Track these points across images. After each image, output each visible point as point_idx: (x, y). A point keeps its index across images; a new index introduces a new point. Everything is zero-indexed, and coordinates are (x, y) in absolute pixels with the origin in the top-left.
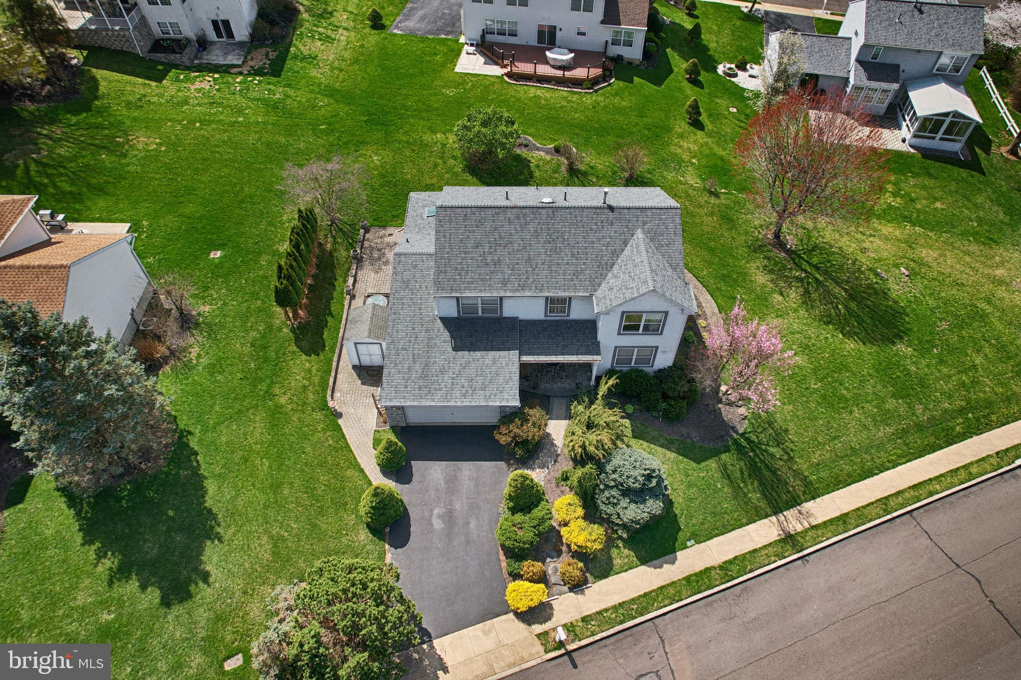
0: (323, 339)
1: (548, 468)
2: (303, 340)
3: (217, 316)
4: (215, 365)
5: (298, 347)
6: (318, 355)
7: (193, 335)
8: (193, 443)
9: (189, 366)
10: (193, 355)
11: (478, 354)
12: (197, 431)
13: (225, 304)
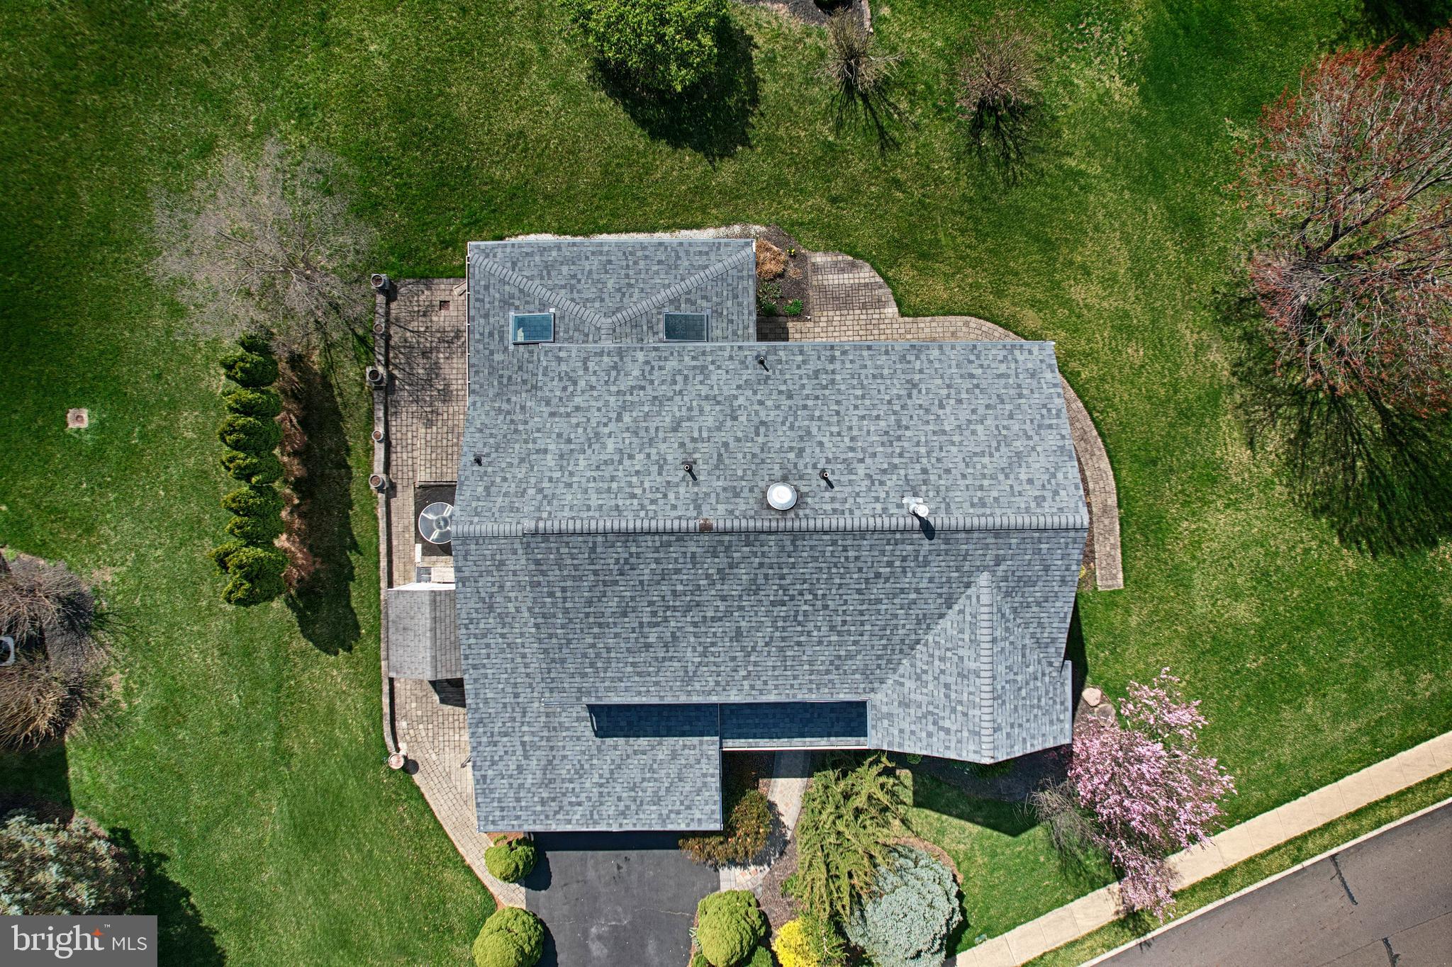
0: (352, 610)
1: (769, 865)
2: (314, 623)
3: (135, 592)
4: (165, 709)
5: (309, 637)
6: (350, 649)
7: (102, 645)
8: (175, 875)
9: (116, 721)
10: (118, 689)
11: (643, 742)
12: (175, 850)
13: (141, 559)
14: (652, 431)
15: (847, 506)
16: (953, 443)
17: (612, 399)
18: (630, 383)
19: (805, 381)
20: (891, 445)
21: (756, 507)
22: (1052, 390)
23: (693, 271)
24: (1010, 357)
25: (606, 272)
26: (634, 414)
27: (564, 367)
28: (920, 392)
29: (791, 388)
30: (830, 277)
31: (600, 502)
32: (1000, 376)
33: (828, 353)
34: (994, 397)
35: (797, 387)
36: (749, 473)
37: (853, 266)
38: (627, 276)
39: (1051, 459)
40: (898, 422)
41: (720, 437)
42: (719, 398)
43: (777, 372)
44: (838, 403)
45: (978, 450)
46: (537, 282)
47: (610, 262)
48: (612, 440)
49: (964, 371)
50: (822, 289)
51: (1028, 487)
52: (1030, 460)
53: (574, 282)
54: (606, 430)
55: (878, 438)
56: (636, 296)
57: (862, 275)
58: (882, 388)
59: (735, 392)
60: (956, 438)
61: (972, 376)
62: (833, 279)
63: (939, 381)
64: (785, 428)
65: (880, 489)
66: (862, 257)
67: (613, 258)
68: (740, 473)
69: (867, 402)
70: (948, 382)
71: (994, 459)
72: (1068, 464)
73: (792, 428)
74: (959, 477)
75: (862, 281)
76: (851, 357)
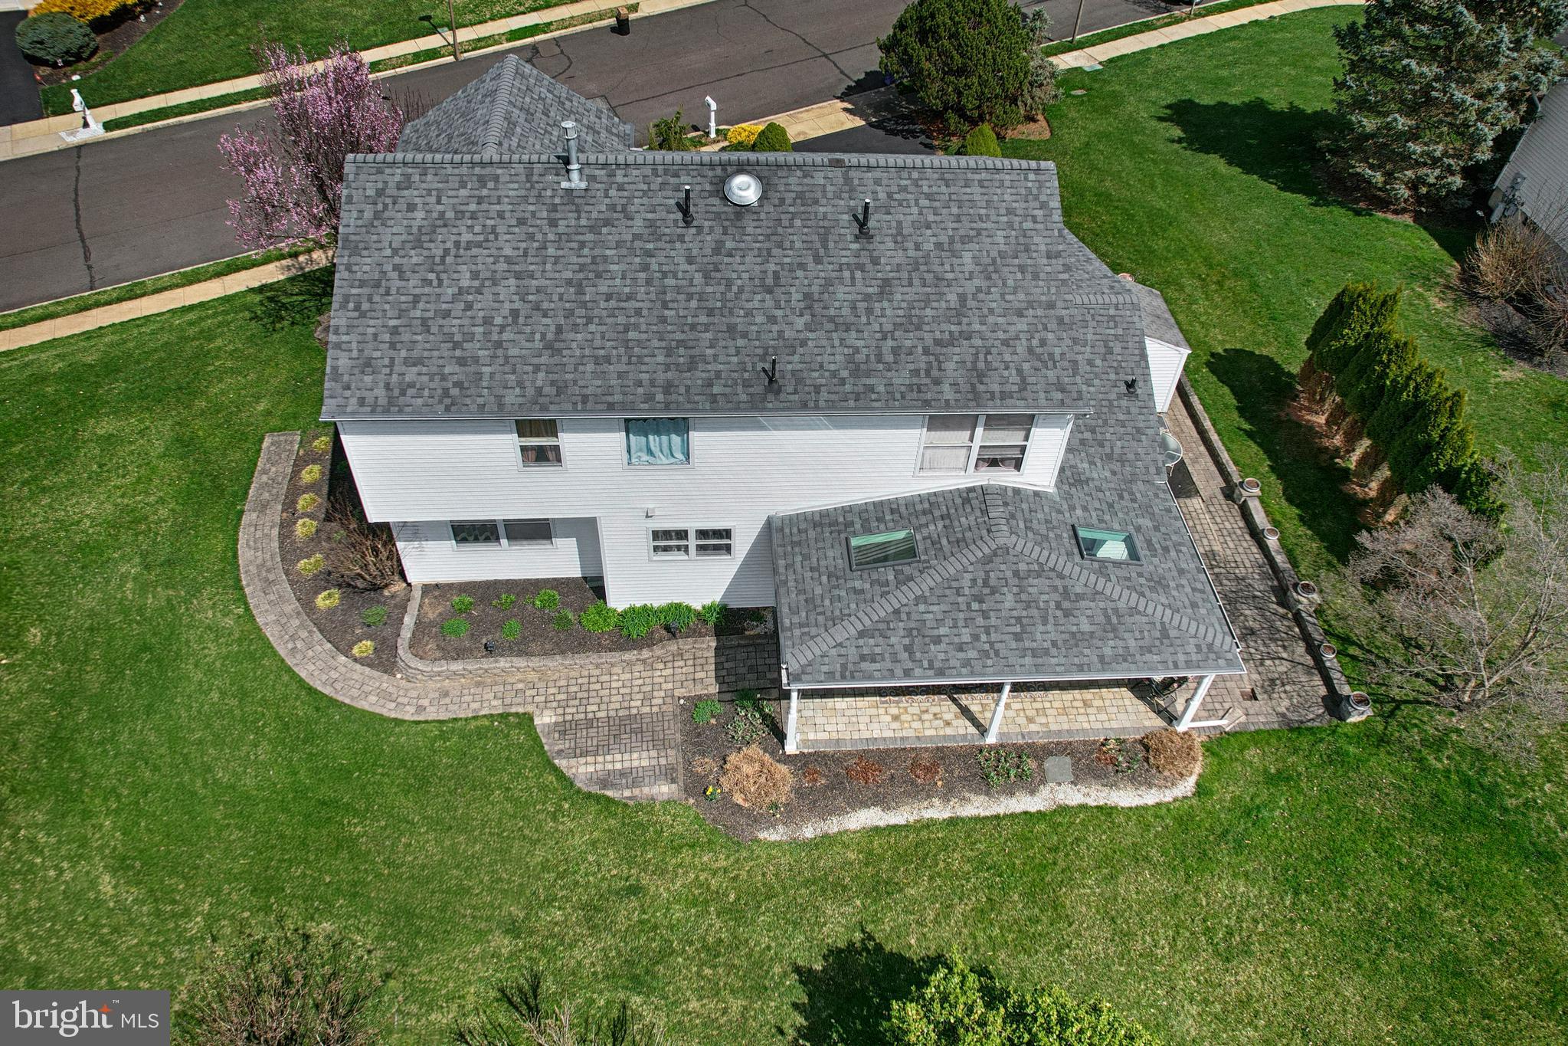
2: (1262, 369)
5: (1262, 357)
7: (1472, 326)
8: (1298, 197)
14: (916, 282)
15: (660, 180)
16: (509, 260)
17: (977, 327)
18: (957, 350)
19: (709, 352)
20: (594, 257)
21: (775, 180)
22: (345, 338)
23: (882, 626)
24: (396, 392)
25: (1019, 619)
26: (944, 305)
27: (1051, 374)
28: (543, 335)
29: (731, 343)
30: (645, 763)
31: (968, 190)
32: (418, 362)
33: (674, 397)
34: (434, 329)
35: (722, 343)
36: (786, 223)
37: (605, 783)
38: (985, 615)
39: (375, 238)
40: (580, 292)
41: (828, 269)
42: (831, 326)
43: (749, 367)
44: (663, 320)
45: (475, 251)
46: (1122, 604)
47: (1018, 637)
48: (968, 268)
49: (472, 369)
50: (659, 743)
51: (417, 200)
52: (404, 237)
53: (1066, 605)
54: (976, 282)
55: (613, 267)
56: (966, 582)
57: (591, 769)
58: (598, 343)
59: (811, 335)
60: (502, 266)
61: (462, 362)
62: (640, 759)
63: (513, 351)
64: (739, 282)
65: (616, 201)
66: (589, 796)
67: (1014, 645)
68: (798, 223)
69: (621, 320)
70: (500, 352)
71: (454, 238)
72: (351, 230)
73: (729, 284)
74: (507, 215)
75: (590, 759)
76: (640, 390)
